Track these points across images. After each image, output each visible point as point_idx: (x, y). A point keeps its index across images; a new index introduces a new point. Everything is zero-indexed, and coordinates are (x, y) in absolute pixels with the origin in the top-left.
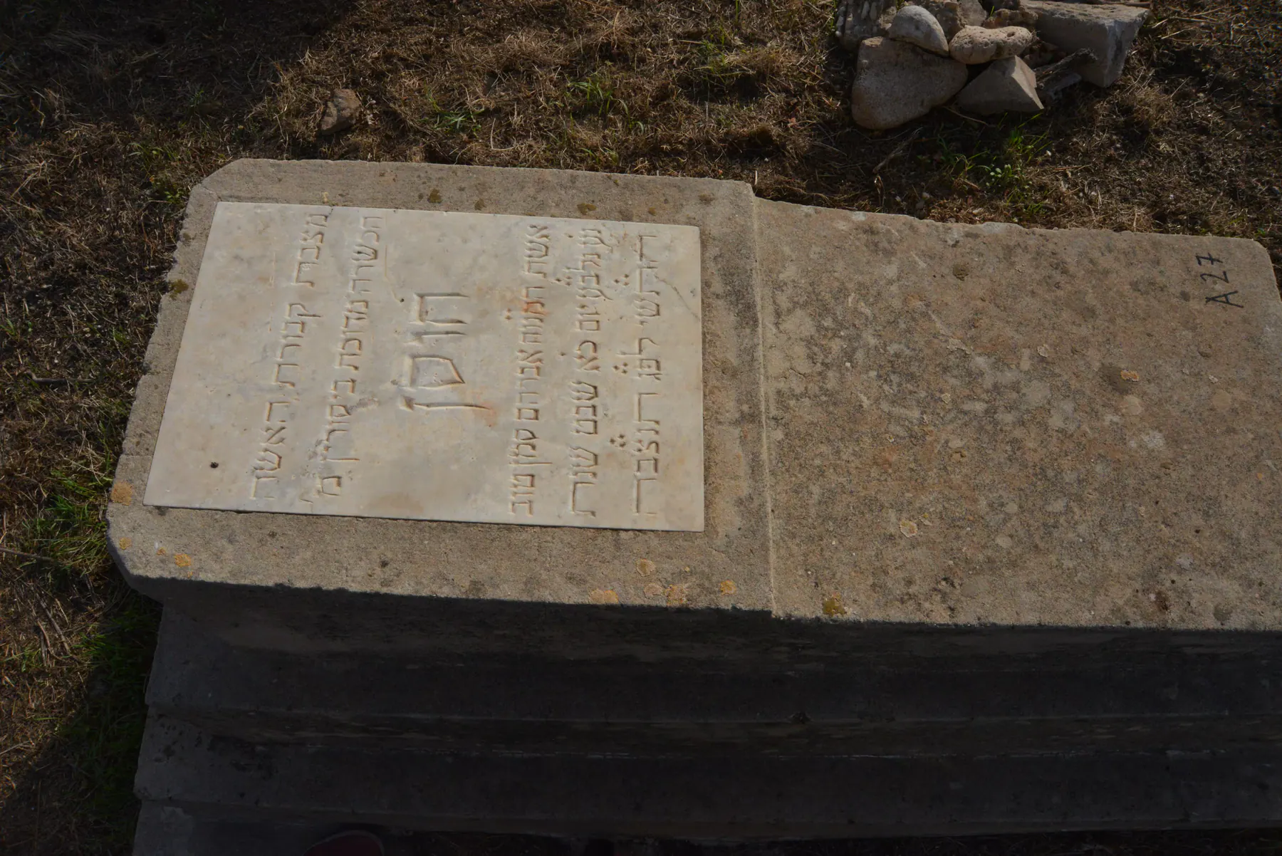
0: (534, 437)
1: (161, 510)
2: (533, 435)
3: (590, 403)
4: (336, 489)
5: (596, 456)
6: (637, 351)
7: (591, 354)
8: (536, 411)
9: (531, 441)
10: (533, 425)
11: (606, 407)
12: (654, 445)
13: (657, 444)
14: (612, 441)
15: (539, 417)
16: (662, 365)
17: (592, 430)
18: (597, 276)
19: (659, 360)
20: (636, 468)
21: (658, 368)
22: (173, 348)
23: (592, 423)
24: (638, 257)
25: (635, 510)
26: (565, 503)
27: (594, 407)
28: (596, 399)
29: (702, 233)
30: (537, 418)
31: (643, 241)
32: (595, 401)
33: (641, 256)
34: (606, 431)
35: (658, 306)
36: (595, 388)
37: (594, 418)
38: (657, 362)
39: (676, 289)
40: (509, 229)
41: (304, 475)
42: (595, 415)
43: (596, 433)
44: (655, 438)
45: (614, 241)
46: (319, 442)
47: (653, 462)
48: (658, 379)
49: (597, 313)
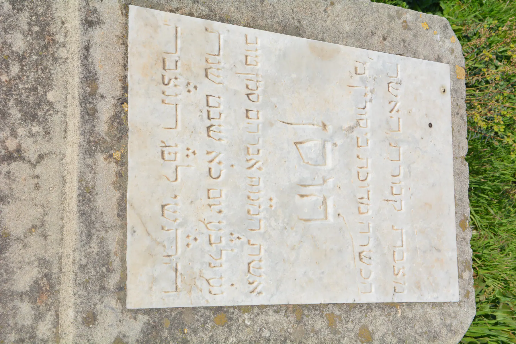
0: (248, 95)
2: (248, 97)
3: (213, 122)
4: (358, 65)
5: (207, 76)
6: (179, 169)
7: (213, 165)
8: (247, 117)
9: (249, 92)
10: (249, 105)
11: (202, 119)
12: (166, 82)
13: (163, 83)
14: (195, 88)
15: (245, 111)
16: (160, 154)
17: (210, 98)
18: (211, 244)
19: (162, 160)
20: (179, 64)
21: (163, 152)
23: (210, 104)
24: (179, 268)
25: (179, 29)
26: (225, 41)
27: (209, 118)
28: (208, 125)
30: (247, 111)
31: (174, 286)
32: (208, 123)
33: (176, 270)
34: (199, 96)
35: (163, 215)
36: (209, 136)
37: (209, 109)
38: (163, 159)
39: (149, 234)
40: (277, 288)
41: (375, 77)
42: (208, 111)
43: (207, 96)
44: (165, 88)
45: (198, 283)
46: (371, 100)
47: (166, 68)
48: (163, 142)
49: (210, 206)
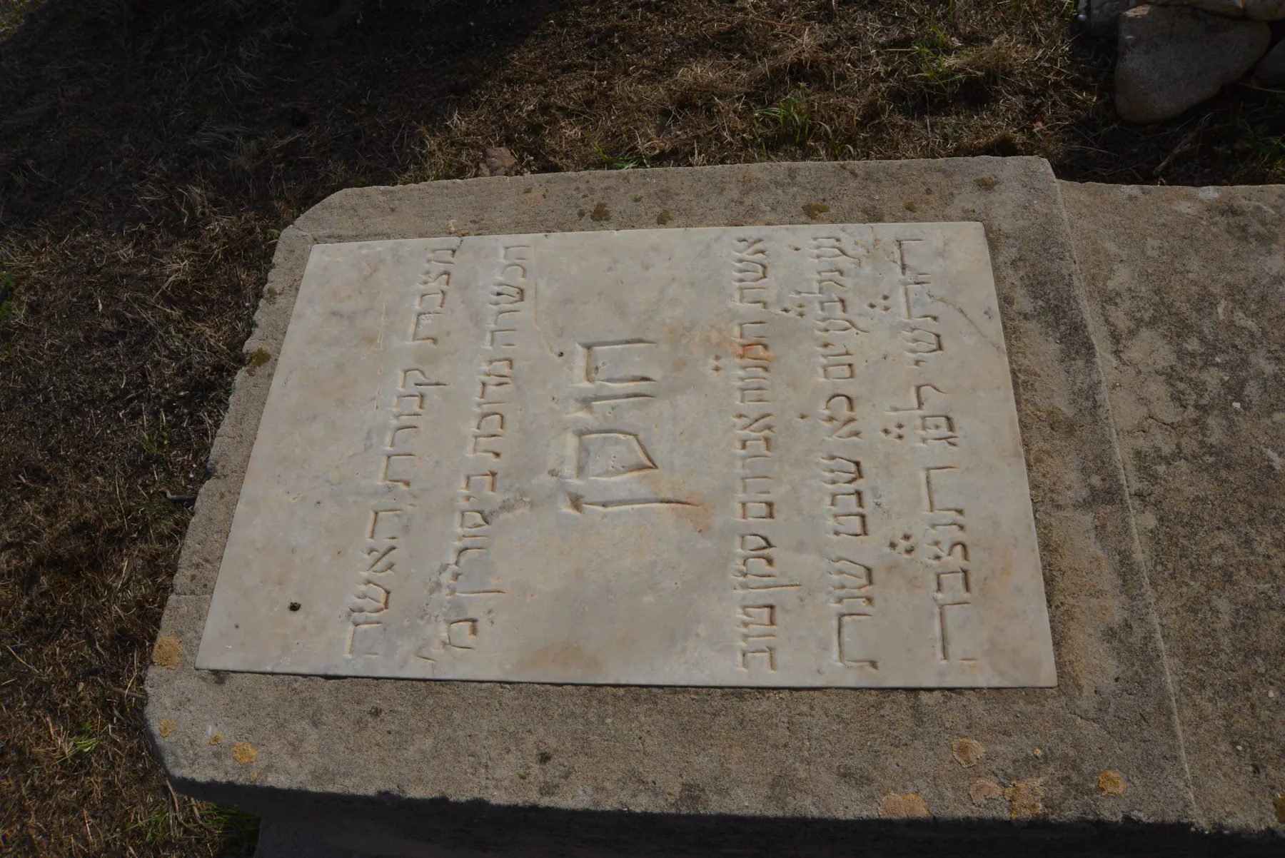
0: (769, 545)
1: (220, 676)
2: (768, 542)
3: (851, 487)
4: (469, 639)
5: (869, 570)
6: (915, 404)
7: (845, 413)
8: (770, 505)
9: (765, 552)
10: (765, 527)
11: (874, 490)
12: (959, 548)
13: (964, 546)
14: (893, 545)
15: (776, 514)
16: (956, 425)
17: (858, 530)
18: (842, 301)
19: (950, 415)
20: (934, 586)
21: (951, 428)
22: (247, 441)
23: (857, 519)
24: (899, 270)
25: (940, 655)
26: (826, 648)
27: (858, 494)
28: (860, 482)
29: (988, 231)
30: (771, 516)
31: (904, 247)
32: (859, 484)
33: (904, 267)
34: (881, 531)
35: (938, 336)
36: (857, 464)
37: (860, 510)
38: (948, 419)
39: (962, 312)
40: (708, 246)
41: (422, 618)
42: (860, 505)
43: (865, 533)
44: (960, 536)
45: (861, 251)
46: (444, 567)
47: (961, 575)
48: (953, 444)
49: (847, 354)
